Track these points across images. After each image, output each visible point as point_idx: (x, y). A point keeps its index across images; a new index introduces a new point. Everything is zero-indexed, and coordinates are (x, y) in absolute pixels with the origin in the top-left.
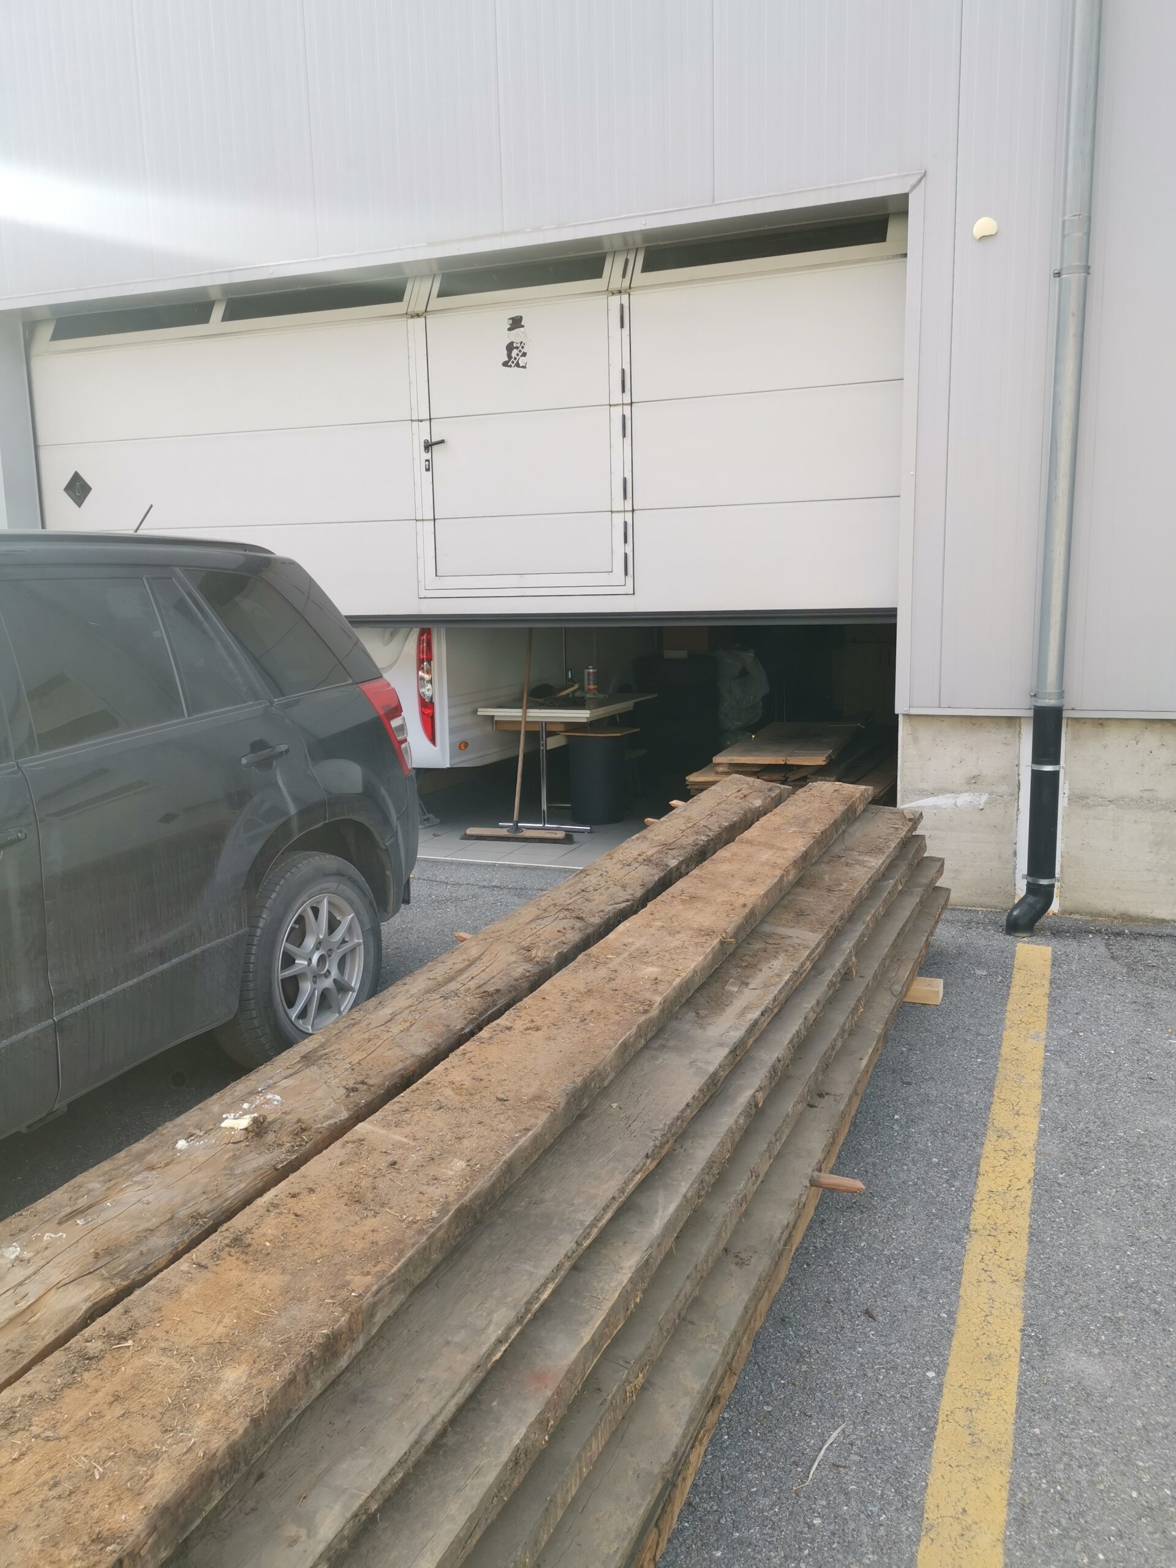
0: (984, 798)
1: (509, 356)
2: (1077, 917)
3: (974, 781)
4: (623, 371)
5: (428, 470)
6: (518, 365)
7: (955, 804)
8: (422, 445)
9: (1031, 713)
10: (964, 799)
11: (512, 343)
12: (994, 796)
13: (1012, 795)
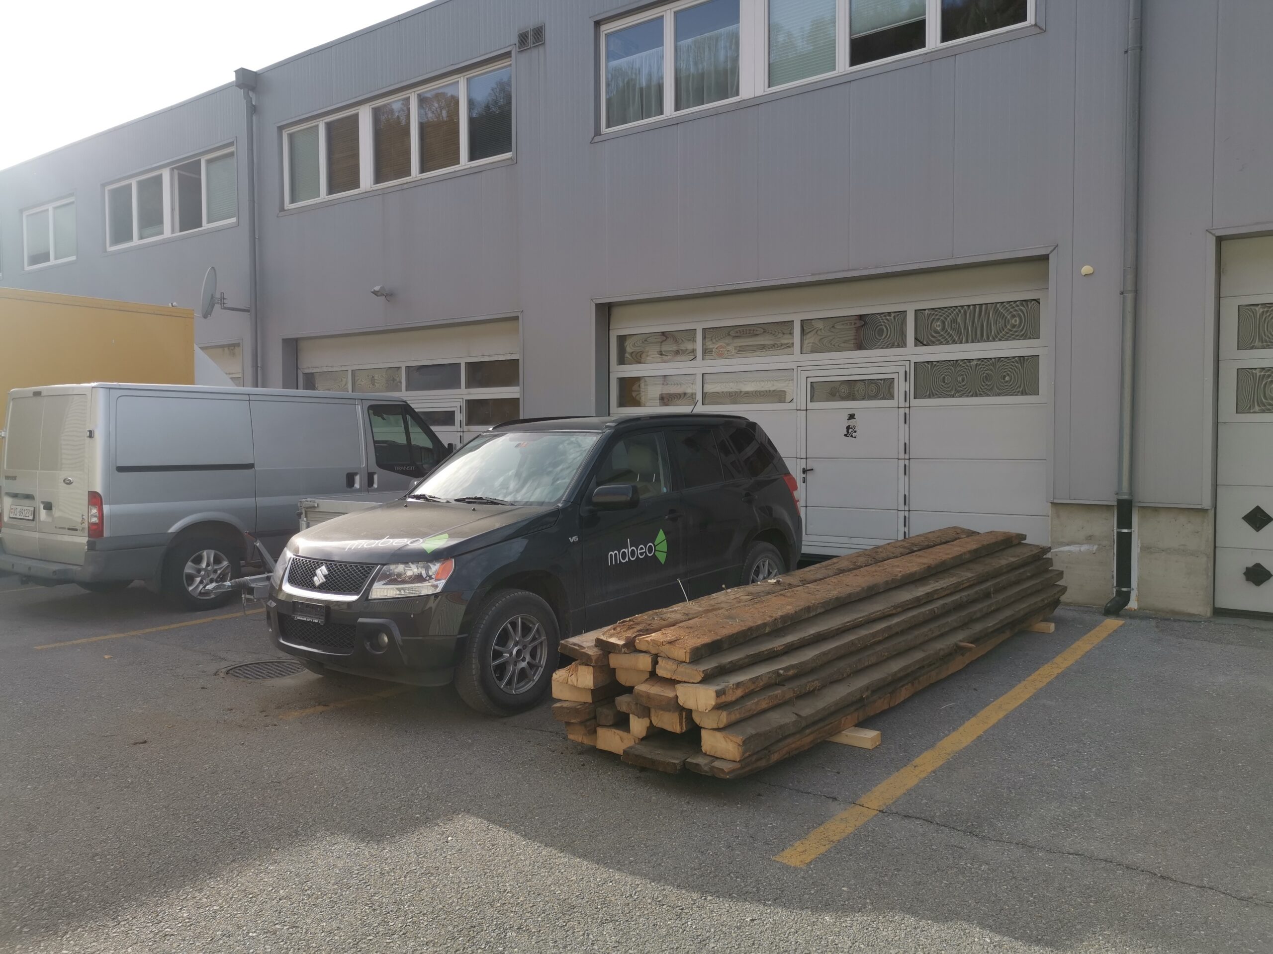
0: (1095, 547)
1: (848, 431)
2: (1148, 611)
3: (1090, 539)
4: (905, 444)
5: (804, 482)
6: (852, 436)
7: (1080, 550)
8: (802, 470)
9: (1115, 503)
10: (1084, 548)
11: (849, 426)
12: (1101, 546)
13: (1111, 546)
